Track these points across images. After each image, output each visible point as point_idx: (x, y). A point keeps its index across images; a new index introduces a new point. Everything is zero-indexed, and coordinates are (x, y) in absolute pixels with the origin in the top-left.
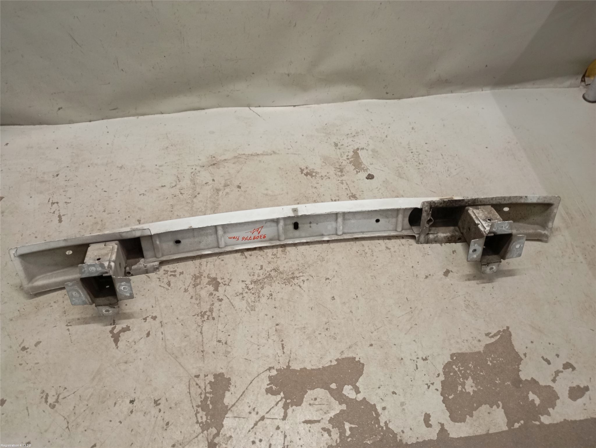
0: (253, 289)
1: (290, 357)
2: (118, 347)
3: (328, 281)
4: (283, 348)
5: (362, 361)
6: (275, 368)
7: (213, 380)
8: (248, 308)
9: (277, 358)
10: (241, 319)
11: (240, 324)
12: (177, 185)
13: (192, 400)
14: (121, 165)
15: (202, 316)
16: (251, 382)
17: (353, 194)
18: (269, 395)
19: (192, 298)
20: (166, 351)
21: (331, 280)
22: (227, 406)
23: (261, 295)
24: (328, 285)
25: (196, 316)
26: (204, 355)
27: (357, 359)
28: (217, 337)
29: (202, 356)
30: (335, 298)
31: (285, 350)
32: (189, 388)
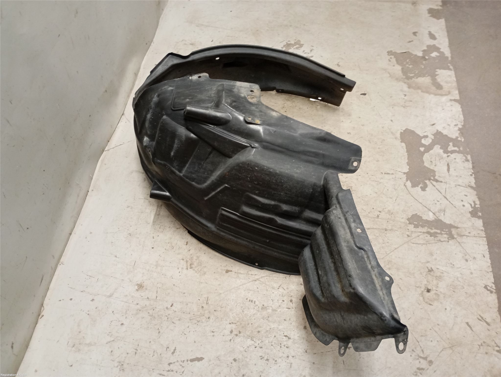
1: (397, 171)
6: (405, 182)
7: (413, 226)
10: (359, 198)
13: (429, 243)
16: (416, 200)
18: (427, 189)
22: (435, 219)
26: (388, 229)
27: (403, 132)
28: (374, 218)
29: (390, 231)
31: (391, 173)
32: (419, 244)
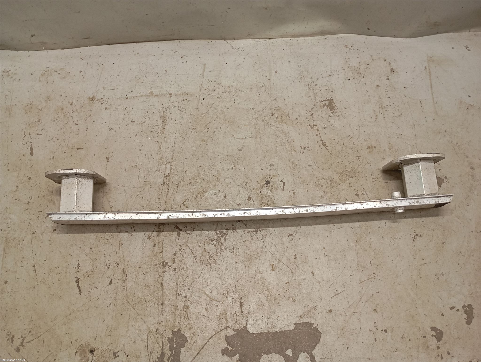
0: (216, 240)
2: (81, 293)
3: (291, 237)
4: (241, 308)
5: (319, 328)
8: (210, 261)
9: (235, 317)
11: (201, 277)
12: (146, 121)
14: (92, 96)
15: (164, 266)
17: (324, 142)
19: (155, 246)
20: (127, 301)
21: (294, 236)
23: (223, 247)
24: (291, 242)
25: (158, 265)
30: (297, 256)
